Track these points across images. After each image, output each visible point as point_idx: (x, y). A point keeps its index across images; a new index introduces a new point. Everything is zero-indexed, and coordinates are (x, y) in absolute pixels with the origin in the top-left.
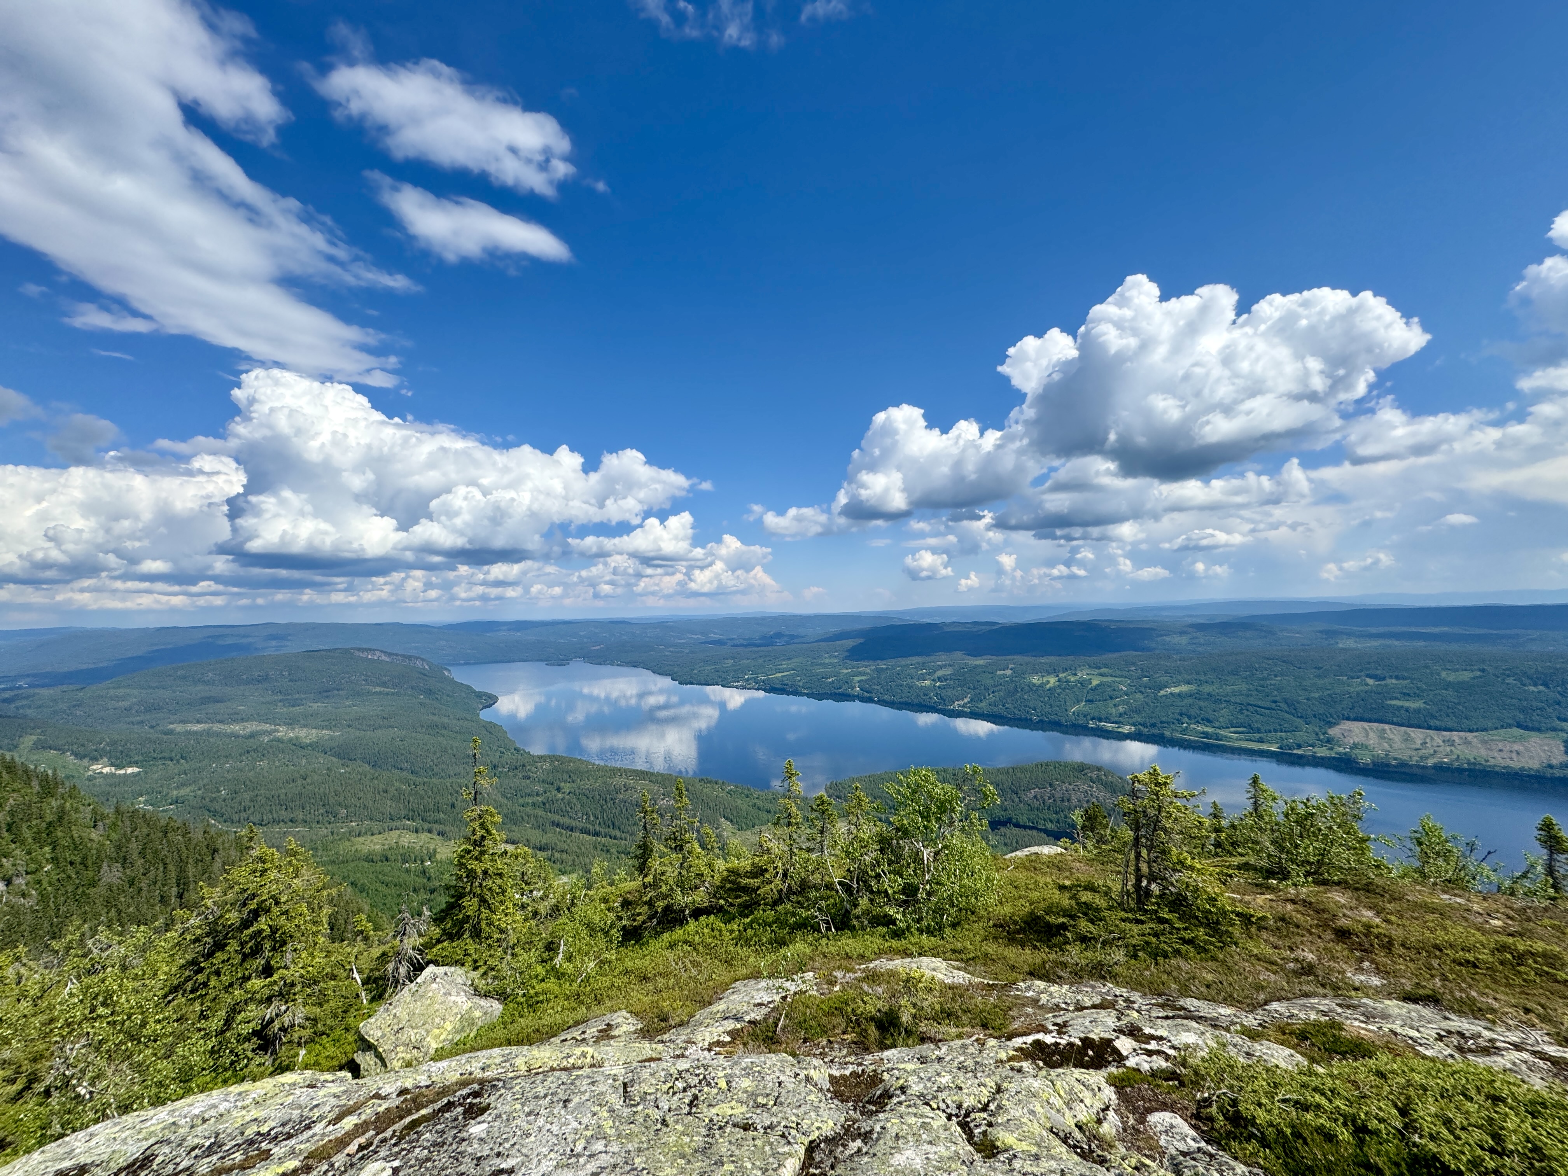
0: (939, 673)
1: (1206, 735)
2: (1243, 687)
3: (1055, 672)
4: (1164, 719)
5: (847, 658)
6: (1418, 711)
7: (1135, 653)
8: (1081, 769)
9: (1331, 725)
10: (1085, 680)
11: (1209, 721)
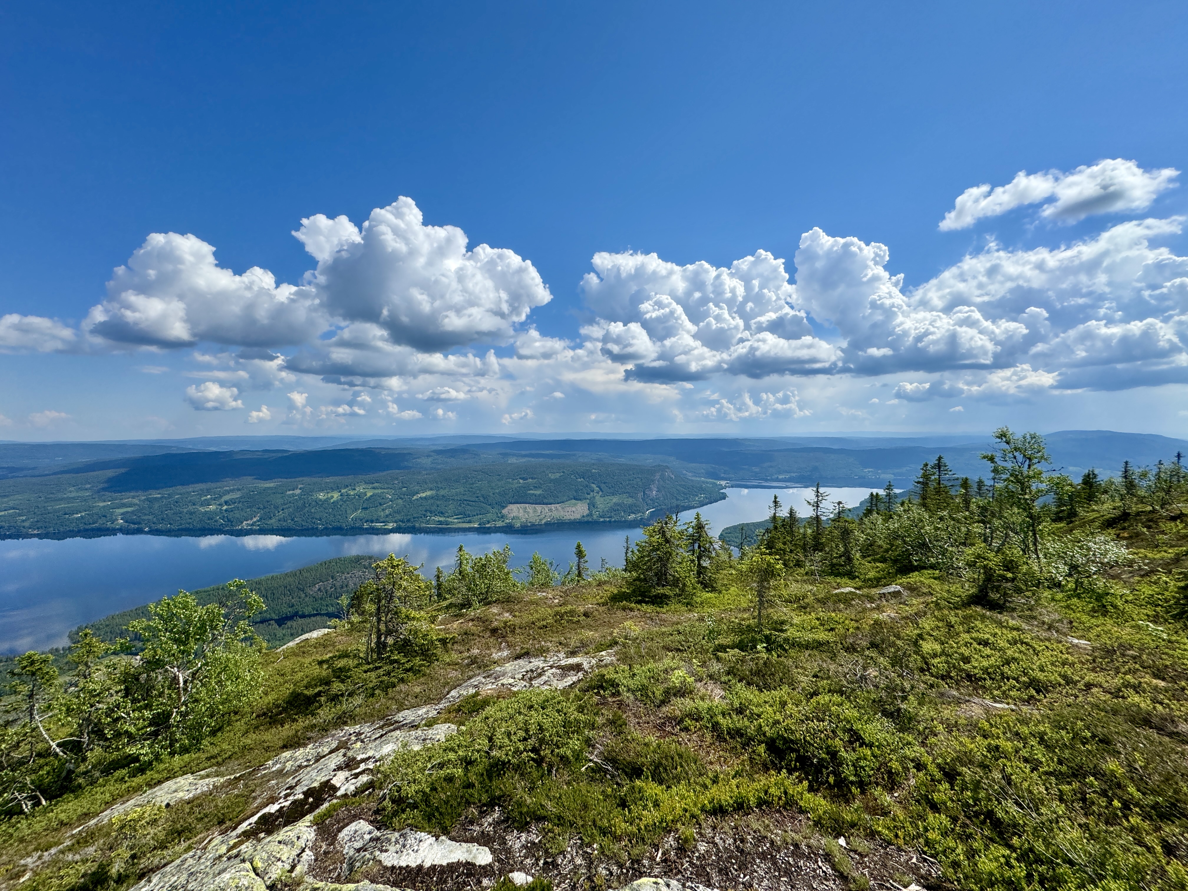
0: (227, 498)
1: (440, 523)
2: (461, 490)
3: (338, 488)
4: (415, 515)
5: (104, 489)
6: (540, 495)
7: (397, 471)
8: (357, 560)
9: (504, 507)
10: (362, 493)
11: (442, 513)
